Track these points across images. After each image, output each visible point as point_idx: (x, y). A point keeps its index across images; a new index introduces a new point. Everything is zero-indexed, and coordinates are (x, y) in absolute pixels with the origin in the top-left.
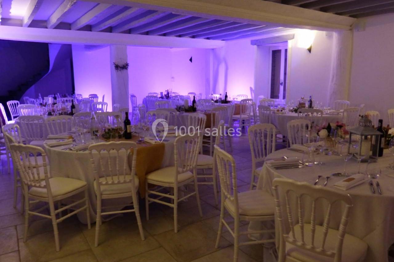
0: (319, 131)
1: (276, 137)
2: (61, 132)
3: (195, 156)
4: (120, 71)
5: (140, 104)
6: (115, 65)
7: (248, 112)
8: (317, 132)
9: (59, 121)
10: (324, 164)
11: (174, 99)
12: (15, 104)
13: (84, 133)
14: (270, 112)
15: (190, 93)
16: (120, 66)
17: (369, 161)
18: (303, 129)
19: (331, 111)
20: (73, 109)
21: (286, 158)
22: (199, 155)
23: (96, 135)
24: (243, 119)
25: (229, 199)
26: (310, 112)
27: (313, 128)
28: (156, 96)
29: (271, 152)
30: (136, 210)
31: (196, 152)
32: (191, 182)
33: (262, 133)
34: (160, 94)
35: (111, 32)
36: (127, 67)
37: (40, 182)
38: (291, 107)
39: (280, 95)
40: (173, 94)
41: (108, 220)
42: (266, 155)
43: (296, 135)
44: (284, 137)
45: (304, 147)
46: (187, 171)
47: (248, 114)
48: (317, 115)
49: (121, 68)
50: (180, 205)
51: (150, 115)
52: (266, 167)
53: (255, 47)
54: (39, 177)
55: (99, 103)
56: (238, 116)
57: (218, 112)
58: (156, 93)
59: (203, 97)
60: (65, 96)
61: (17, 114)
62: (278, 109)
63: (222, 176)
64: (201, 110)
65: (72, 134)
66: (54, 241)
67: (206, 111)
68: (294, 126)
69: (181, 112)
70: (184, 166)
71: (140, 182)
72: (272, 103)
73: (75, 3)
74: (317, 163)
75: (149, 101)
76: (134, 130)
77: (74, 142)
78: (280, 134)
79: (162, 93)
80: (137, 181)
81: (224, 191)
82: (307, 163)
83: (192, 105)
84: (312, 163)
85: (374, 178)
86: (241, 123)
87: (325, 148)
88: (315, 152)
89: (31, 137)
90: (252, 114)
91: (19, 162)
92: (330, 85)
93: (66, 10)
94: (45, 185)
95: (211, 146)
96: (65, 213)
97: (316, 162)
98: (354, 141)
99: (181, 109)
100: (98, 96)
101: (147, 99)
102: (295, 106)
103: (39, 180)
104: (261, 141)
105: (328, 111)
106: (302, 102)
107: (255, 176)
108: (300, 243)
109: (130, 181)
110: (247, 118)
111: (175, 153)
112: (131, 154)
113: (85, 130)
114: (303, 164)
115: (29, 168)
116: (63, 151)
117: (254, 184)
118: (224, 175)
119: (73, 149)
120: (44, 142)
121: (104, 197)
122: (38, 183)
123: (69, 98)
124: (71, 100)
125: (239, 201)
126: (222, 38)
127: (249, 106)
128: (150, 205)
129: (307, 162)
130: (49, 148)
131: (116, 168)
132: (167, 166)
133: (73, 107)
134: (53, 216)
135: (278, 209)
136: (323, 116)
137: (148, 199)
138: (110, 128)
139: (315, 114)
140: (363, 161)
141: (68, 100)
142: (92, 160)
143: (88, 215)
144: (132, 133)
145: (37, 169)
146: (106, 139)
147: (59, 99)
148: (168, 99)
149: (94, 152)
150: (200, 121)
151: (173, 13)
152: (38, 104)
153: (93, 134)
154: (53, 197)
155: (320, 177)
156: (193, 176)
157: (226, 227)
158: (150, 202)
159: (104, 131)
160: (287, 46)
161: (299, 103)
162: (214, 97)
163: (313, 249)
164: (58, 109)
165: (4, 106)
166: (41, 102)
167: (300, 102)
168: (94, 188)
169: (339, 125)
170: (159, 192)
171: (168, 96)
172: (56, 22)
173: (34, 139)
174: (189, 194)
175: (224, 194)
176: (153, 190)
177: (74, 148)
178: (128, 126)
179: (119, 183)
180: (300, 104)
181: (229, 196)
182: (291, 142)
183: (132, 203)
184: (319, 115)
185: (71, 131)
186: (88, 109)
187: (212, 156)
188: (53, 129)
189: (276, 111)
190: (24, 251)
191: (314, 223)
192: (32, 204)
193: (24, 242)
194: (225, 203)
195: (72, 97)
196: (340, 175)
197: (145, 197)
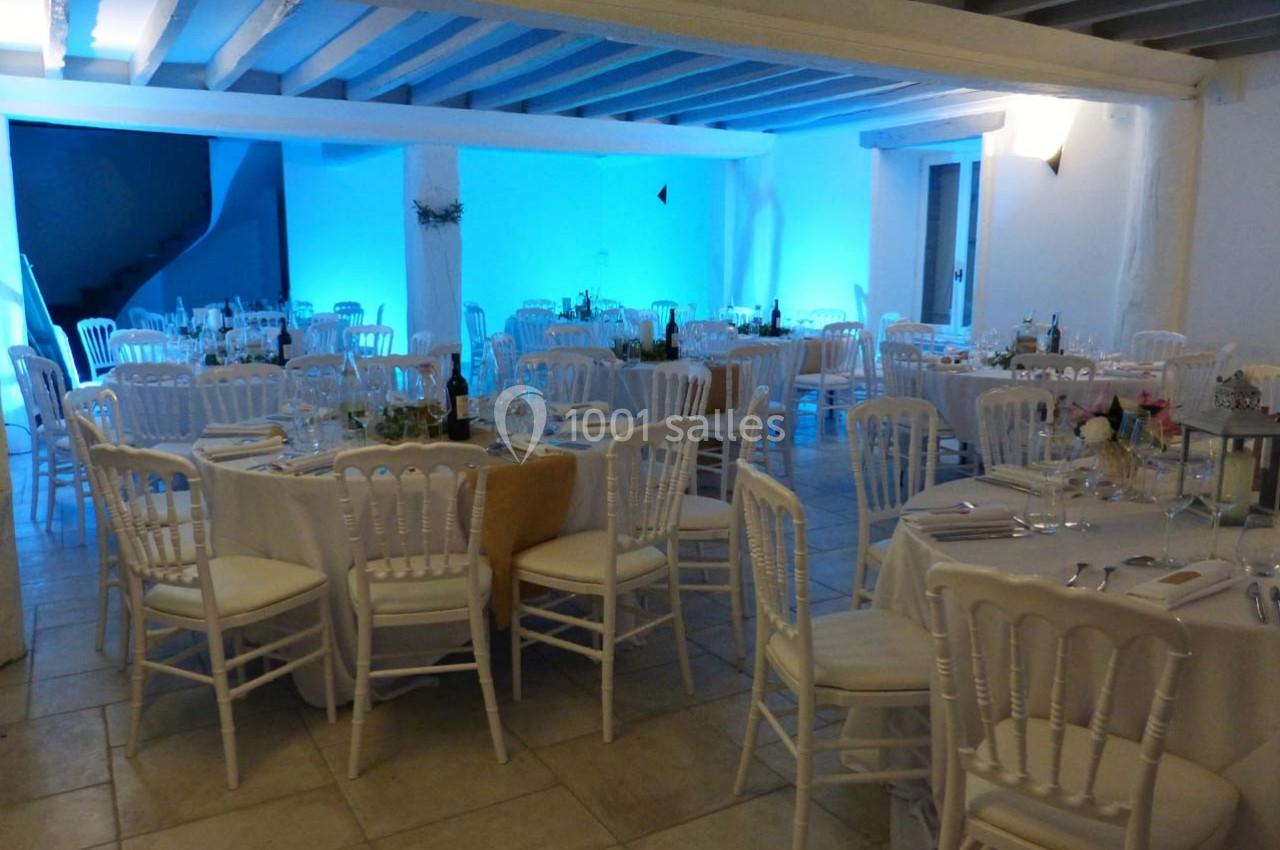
0: (1082, 423)
1: (938, 447)
2: (245, 416)
3: (673, 498)
4: (434, 229)
5: (496, 334)
6: (420, 207)
7: (846, 365)
8: (1075, 425)
9: (240, 382)
10: (1094, 528)
11: (606, 321)
12: (102, 329)
13: (319, 421)
14: (920, 367)
15: (658, 303)
16: (435, 211)
17: (1249, 519)
18: (1028, 421)
19: (1122, 364)
20: (285, 347)
21: (972, 507)
22: (686, 496)
23: (359, 425)
24: (830, 388)
25: (783, 633)
26: (1052, 366)
27: (1064, 416)
28: (550, 309)
29: (922, 488)
30: (481, 664)
31: (676, 483)
32: (659, 582)
33: (891, 435)
34: (561, 304)
35: (408, 102)
36: (456, 215)
37: (180, 570)
38: (990, 349)
39: (953, 312)
40: (604, 305)
41: (391, 695)
42: (904, 499)
43: (1005, 439)
44: (964, 446)
45: (1030, 474)
46: (646, 544)
47: (847, 371)
48: (1076, 377)
49: (438, 219)
50: (621, 652)
51: (529, 366)
52: (907, 535)
53: (875, 152)
54: (177, 552)
55: (367, 330)
56: (815, 378)
57: (750, 362)
58: (548, 302)
59: (702, 315)
60: (259, 307)
61: (108, 360)
62: (946, 356)
63: (761, 559)
64: (696, 354)
65: (279, 422)
66: (221, 757)
67: (709, 358)
68: (998, 408)
69: (629, 360)
70: (639, 529)
71: (494, 580)
72: (928, 337)
73: (296, 7)
74: (1075, 524)
75: (526, 326)
76: (478, 412)
77: (288, 447)
78: (953, 437)
79: (566, 302)
80: (485, 574)
81: (767, 608)
82: (1038, 523)
83: (664, 339)
84: (1056, 525)
85: (1263, 575)
86: (823, 401)
87: (1100, 477)
88: (1066, 489)
89: (153, 431)
90: (860, 372)
91: (117, 503)
92: (1120, 281)
93: (267, 31)
94: (195, 579)
95: (723, 472)
96: (254, 668)
97: (1068, 522)
98: (1200, 460)
99: (629, 349)
100: (363, 307)
101: (520, 319)
102: (1003, 345)
103: (179, 564)
104: (889, 458)
105: (1111, 366)
106: (1026, 333)
107: (866, 568)
108: (1012, 776)
109: (465, 571)
110: (843, 384)
111: (610, 484)
112: (468, 485)
113: (323, 412)
114: (1027, 528)
115: (148, 526)
116: (254, 472)
117: (864, 592)
118: (766, 557)
119: (284, 466)
120: (195, 446)
121: (382, 620)
122: (174, 572)
123: (271, 312)
124: (277, 319)
125: (815, 643)
126: (768, 124)
127: (850, 343)
128: (524, 652)
129: (1040, 520)
130: (210, 463)
131: (421, 528)
132: (582, 530)
133: (284, 338)
134: (218, 679)
135: (943, 664)
136: (1096, 379)
137: (518, 631)
138: (402, 406)
139: (1069, 373)
140: (1227, 522)
141: (268, 319)
142: (345, 500)
143: (328, 678)
144: (472, 422)
145: (172, 531)
146: (388, 440)
147: (241, 316)
148: (587, 320)
149: (353, 475)
150: (691, 387)
151: (610, 38)
152: (175, 330)
153: (347, 423)
154: (221, 617)
155: (1081, 566)
156: (667, 563)
157: (770, 727)
158: (526, 644)
159: (381, 413)
160: (979, 150)
161: (1015, 338)
162: (737, 315)
163: (1056, 795)
164: (238, 347)
165: (68, 336)
166: (185, 325)
167: (1018, 333)
168: (348, 593)
169: (1148, 403)
170: (556, 610)
171: (585, 312)
172: (236, 68)
173: (163, 438)
174: (652, 619)
175: (766, 617)
176: (536, 605)
177: (288, 465)
178: (459, 399)
179: (429, 576)
180: (1020, 340)
181: (781, 625)
182: (986, 458)
183: (470, 643)
184: (1082, 376)
185: (280, 414)
186: (332, 347)
187: (729, 500)
188: (223, 407)
189: (939, 363)
190: (128, 786)
191: (1060, 718)
192: (154, 637)
193: (127, 758)
194: (768, 648)
195: (281, 311)
196: (1149, 563)
197: (510, 623)
